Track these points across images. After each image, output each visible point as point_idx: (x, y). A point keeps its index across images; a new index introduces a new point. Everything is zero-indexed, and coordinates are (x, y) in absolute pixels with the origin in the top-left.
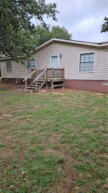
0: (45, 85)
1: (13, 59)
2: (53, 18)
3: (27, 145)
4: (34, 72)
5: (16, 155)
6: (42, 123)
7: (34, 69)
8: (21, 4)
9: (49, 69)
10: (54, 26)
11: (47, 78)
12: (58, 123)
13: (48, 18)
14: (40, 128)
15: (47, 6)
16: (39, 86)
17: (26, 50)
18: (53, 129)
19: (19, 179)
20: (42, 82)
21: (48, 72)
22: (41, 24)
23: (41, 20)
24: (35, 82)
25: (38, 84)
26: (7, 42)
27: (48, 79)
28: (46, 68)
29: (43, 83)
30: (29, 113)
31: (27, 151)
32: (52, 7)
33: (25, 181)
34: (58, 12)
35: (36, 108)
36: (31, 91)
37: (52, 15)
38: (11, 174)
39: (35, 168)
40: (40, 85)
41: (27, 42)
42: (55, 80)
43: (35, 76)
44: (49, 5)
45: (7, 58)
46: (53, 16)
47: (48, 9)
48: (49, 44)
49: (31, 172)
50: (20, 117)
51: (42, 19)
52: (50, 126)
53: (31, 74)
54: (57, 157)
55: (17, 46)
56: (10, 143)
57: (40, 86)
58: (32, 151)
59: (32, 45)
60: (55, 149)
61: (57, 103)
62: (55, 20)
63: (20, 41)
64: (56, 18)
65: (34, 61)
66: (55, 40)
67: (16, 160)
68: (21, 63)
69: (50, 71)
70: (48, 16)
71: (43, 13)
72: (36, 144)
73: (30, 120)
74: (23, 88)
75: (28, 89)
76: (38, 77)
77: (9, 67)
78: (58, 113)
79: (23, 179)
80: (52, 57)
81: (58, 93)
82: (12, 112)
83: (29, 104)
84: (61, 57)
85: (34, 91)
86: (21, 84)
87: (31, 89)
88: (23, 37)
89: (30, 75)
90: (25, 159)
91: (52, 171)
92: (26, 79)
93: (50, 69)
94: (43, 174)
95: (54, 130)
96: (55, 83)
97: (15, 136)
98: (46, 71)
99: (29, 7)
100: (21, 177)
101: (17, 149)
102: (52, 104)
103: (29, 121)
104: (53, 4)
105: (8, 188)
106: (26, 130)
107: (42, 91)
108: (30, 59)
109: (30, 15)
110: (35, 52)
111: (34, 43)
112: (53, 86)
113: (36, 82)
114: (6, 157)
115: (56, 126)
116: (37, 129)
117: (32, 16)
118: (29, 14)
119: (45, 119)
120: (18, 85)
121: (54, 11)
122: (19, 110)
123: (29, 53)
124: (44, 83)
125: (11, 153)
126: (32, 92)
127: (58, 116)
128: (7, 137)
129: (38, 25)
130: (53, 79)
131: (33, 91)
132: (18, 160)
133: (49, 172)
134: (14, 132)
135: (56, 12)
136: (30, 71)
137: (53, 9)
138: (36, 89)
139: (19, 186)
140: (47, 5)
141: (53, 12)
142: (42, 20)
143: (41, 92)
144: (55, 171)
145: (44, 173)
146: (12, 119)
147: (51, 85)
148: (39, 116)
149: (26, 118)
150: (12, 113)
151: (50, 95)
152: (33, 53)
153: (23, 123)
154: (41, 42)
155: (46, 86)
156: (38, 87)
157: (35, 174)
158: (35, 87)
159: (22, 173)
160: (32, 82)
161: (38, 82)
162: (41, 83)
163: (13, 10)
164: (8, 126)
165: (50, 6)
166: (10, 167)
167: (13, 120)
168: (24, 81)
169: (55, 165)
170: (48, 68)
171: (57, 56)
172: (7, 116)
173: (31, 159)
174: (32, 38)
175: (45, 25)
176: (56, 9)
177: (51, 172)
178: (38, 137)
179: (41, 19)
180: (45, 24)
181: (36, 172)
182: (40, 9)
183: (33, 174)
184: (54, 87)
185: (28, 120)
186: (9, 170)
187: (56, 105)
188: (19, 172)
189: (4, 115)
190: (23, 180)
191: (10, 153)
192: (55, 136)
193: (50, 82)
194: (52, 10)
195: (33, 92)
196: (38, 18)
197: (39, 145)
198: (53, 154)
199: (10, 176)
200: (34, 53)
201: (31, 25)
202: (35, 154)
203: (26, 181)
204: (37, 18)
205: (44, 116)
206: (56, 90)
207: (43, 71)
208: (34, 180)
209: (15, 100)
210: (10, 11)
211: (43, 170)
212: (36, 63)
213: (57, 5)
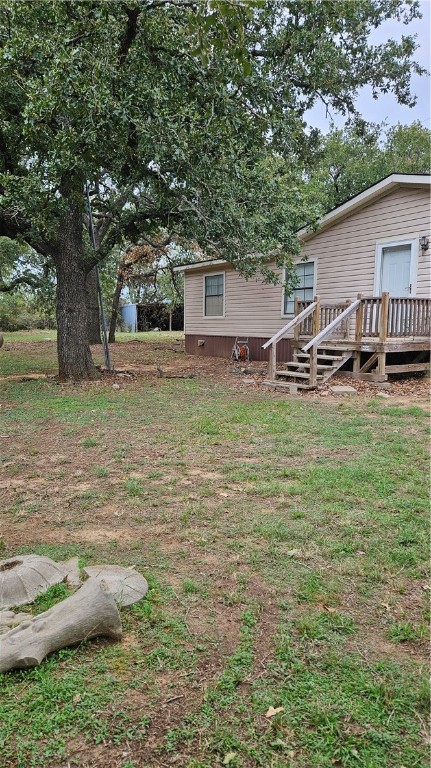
0: (348, 366)
1: (230, 267)
2: (399, 97)
3: (282, 601)
4: (305, 312)
5: (241, 634)
6: (342, 522)
7: (308, 299)
8: (274, 59)
9: (369, 301)
10: (400, 127)
11: (359, 335)
12: (411, 527)
13: (375, 97)
14: (333, 542)
15: (376, 54)
16: (324, 370)
17: (283, 227)
18: (390, 553)
19: (259, 737)
20: (339, 353)
21: (366, 310)
22: (346, 124)
23: (347, 111)
24: (309, 351)
25: (320, 362)
26: (216, 203)
27: (364, 340)
28: (359, 297)
29: (340, 358)
30: (287, 476)
31: (283, 626)
32: (396, 52)
33: (278, 748)
34: (420, 71)
35: (315, 457)
36: (294, 386)
37: (393, 83)
38: (226, 707)
39: (320, 704)
40: (329, 362)
41: (288, 200)
42: (397, 344)
43: (308, 327)
44: (382, 48)
45: (208, 263)
46: (398, 89)
47: (377, 65)
48: (373, 199)
49: (303, 716)
50: (251, 486)
51: (349, 103)
52: (375, 539)
53: (295, 320)
54: (413, 680)
55: (251, 215)
56: (219, 583)
57: (329, 370)
58: (303, 632)
59: (305, 209)
60: (403, 641)
61: (405, 441)
62: (406, 103)
63: (261, 196)
64: (412, 95)
65: (308, 271)
66: (399, 184)
67: (244, 654)
68: (262, 278)
69: (372, 307)
70: (378, 89)
71: (357, 82)
72: (321, 604)
73: (289, 501)
74: (262, 374)
75: (279, 377)
76: (321, 334)
77: (213, 295)
78: (409, 486)
79: (274, 740)
80: (385, 251)
81: (405, 400)
82: (221, 463)
83: (284, 436)
84: (426, 249)
85: (305, 386)
86: (253, 358)
87: (292, 377)
88: (276, 182)
89: (291, 323)
90: (279, 657)
91: (396, 737)
92: (274, 340)
93: (375, 300)
94: (354, 740)
95: (394, 558)
96: (393, 359)
97: (236, 558)
98: (358, 309)
99: (301, 66)
100: (265, 729)
101: (245, 612)
102: (379, 444)
103: (286, 506)
104: (400, 42)
105: (218, 759)
106: (274, 540)
107: (336, 389)
108: (298, 261)
109: (303, 98)
110: (317, 233)
111: (312, 200)
112: (383, 369)
113: (315, 352)
114: (207, 637)
115: (404, 543)
116: (320, 544)
117: (311, 100)
118: (302, 94)
119: (351, 506)
120: (242, 364)
121: (406, 68)
122: (248, 460)
123: (293, 240)
124: (346, 358)
125: (224, 621)
126: (296, 392)
127: (408, 500)
128: (208, 559)
129: (334, 130)
130: (388, 339)
131: (301, 386)
132: (249, 655)
133: (380, 736)
134: (230, 541)
135: (412, 69)
136: (291, 308)
137: (400, 61)
138: (313, 378)
139: (258, 763)
140: (374, 49)
141: (399, 73)
142: (352, 110)
143: (332, 393)
144: (407, 736)
145: (359, 736)
146: (221, 490)
147: (375, 365)
148: (327, 493)
149: (275, 494)
150: (222, 466)
151: (372, 408)
152: (308, 239)
153: (263, 511)
154: (339, 195)
155: (355, 371)
156: (320, 372)
157: (319, 731)
158: (308, 370)
159: (269, 714)
160: (295, 351)
161: (320, 352)
162: (335, 357)
163: (250, 85)
164: (210, 516)
165: (389, 49)
166: (220, 676)
167: (226, 495)
168: (265, 346)
169: (405, 710)
170: (366, 295)
171: (408, 247)
172: (203, 476)
173: (301, 663)
174: (303, 183)
175: (360, 127)
176: (411, 59)
177: (389, 737)
178: (327, 576)
179: (345, 105)
180: (361, 124)
181: (323, 722)
182: (346, 67)
183: (311, 727)
184: (389, 375)
185: (282, 500)
186: (219, 688)
187: (400, 450)
188: (255, 705)
189: (194, 472)
190: (273, 744)
191: (220, 622)
192: (401, 583)
193: (371, 354)
194: (396, 64)
195: (299, 389)
196: (336, 104)
197: (331, 610)
198: (396, 663)
199: (220, 712)
200: (312, 239)
201: (307, 132)
202: (317, 646)
203: (286, 752)
204: (330, 106)
205: (347, 494)
206: (397, 386)
207: (343, 307)
208: (318, 755)
209: (234, 420)
210: (237, 92)
211: (353, 721)
212: (316, 277)
213: (416, 41)
